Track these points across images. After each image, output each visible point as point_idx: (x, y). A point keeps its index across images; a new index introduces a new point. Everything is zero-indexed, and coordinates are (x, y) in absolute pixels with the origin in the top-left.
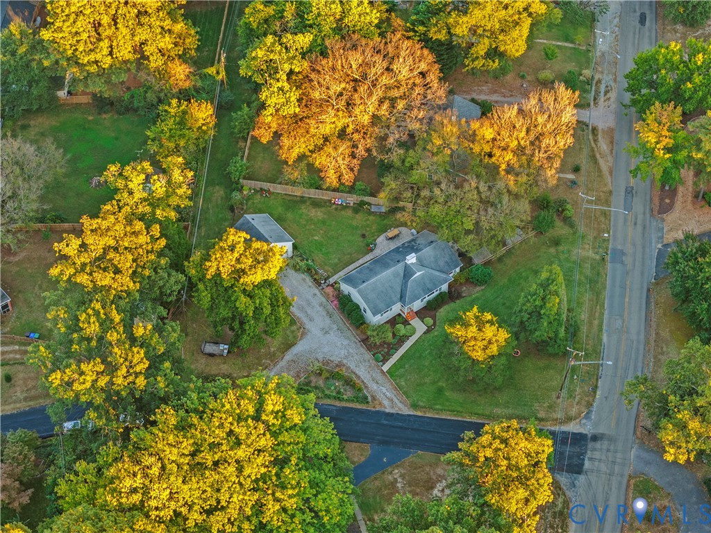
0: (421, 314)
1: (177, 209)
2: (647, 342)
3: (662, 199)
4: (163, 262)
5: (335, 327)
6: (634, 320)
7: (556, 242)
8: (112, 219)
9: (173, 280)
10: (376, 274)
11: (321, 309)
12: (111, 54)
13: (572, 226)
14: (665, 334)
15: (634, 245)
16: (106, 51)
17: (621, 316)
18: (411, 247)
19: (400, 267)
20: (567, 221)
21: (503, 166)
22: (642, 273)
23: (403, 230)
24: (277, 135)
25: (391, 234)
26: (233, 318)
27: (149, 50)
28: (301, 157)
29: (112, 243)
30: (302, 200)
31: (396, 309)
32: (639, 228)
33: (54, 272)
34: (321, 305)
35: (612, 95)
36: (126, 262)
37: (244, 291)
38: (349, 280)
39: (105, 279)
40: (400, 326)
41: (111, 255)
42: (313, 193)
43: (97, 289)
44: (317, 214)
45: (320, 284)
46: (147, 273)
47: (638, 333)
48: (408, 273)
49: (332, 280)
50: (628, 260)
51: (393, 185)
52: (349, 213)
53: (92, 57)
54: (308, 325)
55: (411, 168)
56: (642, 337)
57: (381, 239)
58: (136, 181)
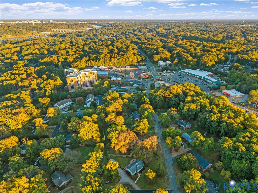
0: (139, 172)
1: (101, 159)
2: (175, 173)
3: (170, 151)
4: (99, 167)
5: (126, 176)
6: (172, 170)
7: (157, 159)
8: (91, 161)
9: (101, 170)
10: (132, 166)
11: (123, 174)
12: (88, 137)
13: (159, 156)
14: (177, 172)
15: (168, 158)
16: (87, 137)
17: (170, 169)
18: (136, 162)
19: (135, 165)
20: (158, 156)
21: (148, 148)
22: (171, 162)
23: (134, 160)
24: (114, 146)
25: (132, 160)
26: (110, 176)
27: (94, 136)
28: (118, 149)
29: (91, 164)
30: (118, 157)
31: (135, 172)
32: (168, 156)
33: (82, 170)
34: (123, 173)
35: (159, 138)
36: (93, 168)
37: (112, 171)
38: (127, 168)
39: (90, 171)
40: (136, 175)
41: (91, 166)
42: (120, 155)
43: (89, 173)
44: (120, 159)
45: (123, 170)
46: (97, 169)
47: (173, 172)
48: (137, 166)
49: (125, 169)
50: (168, 161)
51: (132, 152)
52: (126, 158)
53: (85, 138)
54: (122, 176)
55: (135, 149)
56: (174, 172)
57: (131, 161)
58: (94, 155)
